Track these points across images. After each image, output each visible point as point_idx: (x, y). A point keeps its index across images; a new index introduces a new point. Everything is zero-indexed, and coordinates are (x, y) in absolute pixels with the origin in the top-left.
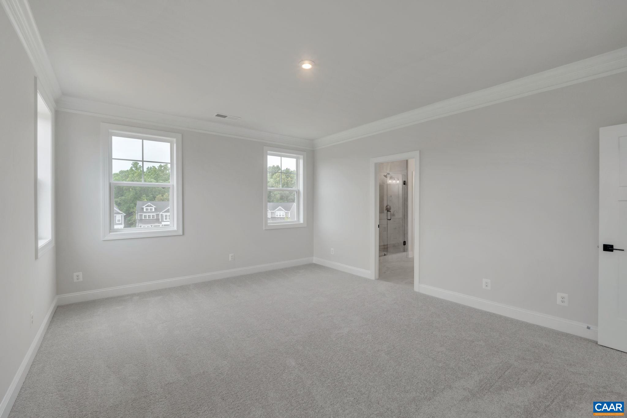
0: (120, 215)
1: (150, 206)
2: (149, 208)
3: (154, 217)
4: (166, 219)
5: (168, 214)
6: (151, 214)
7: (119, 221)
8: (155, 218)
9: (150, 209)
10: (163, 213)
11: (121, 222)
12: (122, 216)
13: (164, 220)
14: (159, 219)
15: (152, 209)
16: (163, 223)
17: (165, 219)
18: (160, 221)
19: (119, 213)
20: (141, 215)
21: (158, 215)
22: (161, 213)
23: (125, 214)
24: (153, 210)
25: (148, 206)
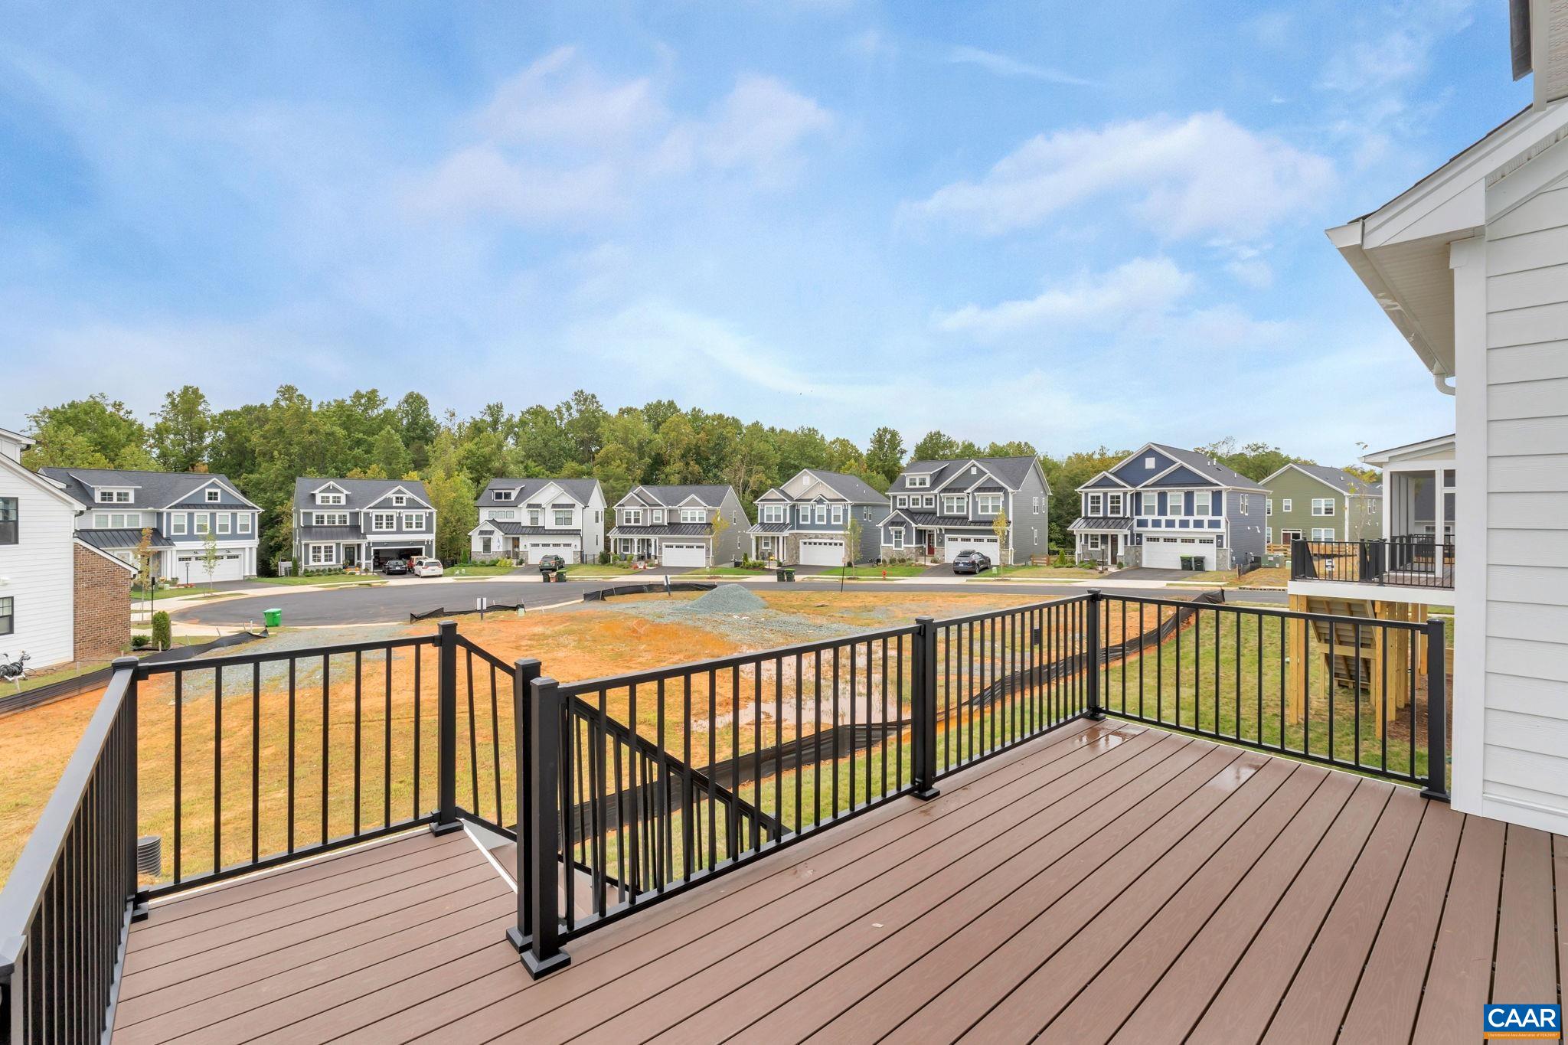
0: (248, 513)
1: (335, 490)
2: (331, 495)
3: (345, 522)
4: (379, 525)
5: (384, 513)
6: (337, 513)
7: (244, 527)
8: (348, 524)
9: (334, 497)
10: (371, 510)
11: (250, 532)
12: (253, 514)
13: (374, 529)
14: (360, 527)
15: (339, 498)
16: (371, 538)
17: (377, 528)
18: (362, 532)
19: (245, 507)
20: (308, 515)
21: (355, 516)
22: (365, 510)
23: (262, 510)
24: (343, 502)
25: (327, 490)
